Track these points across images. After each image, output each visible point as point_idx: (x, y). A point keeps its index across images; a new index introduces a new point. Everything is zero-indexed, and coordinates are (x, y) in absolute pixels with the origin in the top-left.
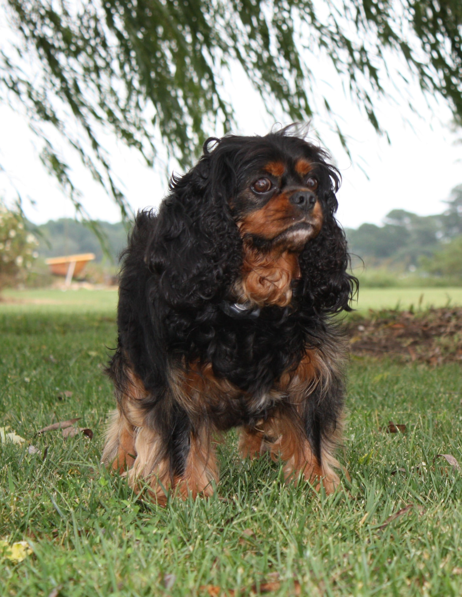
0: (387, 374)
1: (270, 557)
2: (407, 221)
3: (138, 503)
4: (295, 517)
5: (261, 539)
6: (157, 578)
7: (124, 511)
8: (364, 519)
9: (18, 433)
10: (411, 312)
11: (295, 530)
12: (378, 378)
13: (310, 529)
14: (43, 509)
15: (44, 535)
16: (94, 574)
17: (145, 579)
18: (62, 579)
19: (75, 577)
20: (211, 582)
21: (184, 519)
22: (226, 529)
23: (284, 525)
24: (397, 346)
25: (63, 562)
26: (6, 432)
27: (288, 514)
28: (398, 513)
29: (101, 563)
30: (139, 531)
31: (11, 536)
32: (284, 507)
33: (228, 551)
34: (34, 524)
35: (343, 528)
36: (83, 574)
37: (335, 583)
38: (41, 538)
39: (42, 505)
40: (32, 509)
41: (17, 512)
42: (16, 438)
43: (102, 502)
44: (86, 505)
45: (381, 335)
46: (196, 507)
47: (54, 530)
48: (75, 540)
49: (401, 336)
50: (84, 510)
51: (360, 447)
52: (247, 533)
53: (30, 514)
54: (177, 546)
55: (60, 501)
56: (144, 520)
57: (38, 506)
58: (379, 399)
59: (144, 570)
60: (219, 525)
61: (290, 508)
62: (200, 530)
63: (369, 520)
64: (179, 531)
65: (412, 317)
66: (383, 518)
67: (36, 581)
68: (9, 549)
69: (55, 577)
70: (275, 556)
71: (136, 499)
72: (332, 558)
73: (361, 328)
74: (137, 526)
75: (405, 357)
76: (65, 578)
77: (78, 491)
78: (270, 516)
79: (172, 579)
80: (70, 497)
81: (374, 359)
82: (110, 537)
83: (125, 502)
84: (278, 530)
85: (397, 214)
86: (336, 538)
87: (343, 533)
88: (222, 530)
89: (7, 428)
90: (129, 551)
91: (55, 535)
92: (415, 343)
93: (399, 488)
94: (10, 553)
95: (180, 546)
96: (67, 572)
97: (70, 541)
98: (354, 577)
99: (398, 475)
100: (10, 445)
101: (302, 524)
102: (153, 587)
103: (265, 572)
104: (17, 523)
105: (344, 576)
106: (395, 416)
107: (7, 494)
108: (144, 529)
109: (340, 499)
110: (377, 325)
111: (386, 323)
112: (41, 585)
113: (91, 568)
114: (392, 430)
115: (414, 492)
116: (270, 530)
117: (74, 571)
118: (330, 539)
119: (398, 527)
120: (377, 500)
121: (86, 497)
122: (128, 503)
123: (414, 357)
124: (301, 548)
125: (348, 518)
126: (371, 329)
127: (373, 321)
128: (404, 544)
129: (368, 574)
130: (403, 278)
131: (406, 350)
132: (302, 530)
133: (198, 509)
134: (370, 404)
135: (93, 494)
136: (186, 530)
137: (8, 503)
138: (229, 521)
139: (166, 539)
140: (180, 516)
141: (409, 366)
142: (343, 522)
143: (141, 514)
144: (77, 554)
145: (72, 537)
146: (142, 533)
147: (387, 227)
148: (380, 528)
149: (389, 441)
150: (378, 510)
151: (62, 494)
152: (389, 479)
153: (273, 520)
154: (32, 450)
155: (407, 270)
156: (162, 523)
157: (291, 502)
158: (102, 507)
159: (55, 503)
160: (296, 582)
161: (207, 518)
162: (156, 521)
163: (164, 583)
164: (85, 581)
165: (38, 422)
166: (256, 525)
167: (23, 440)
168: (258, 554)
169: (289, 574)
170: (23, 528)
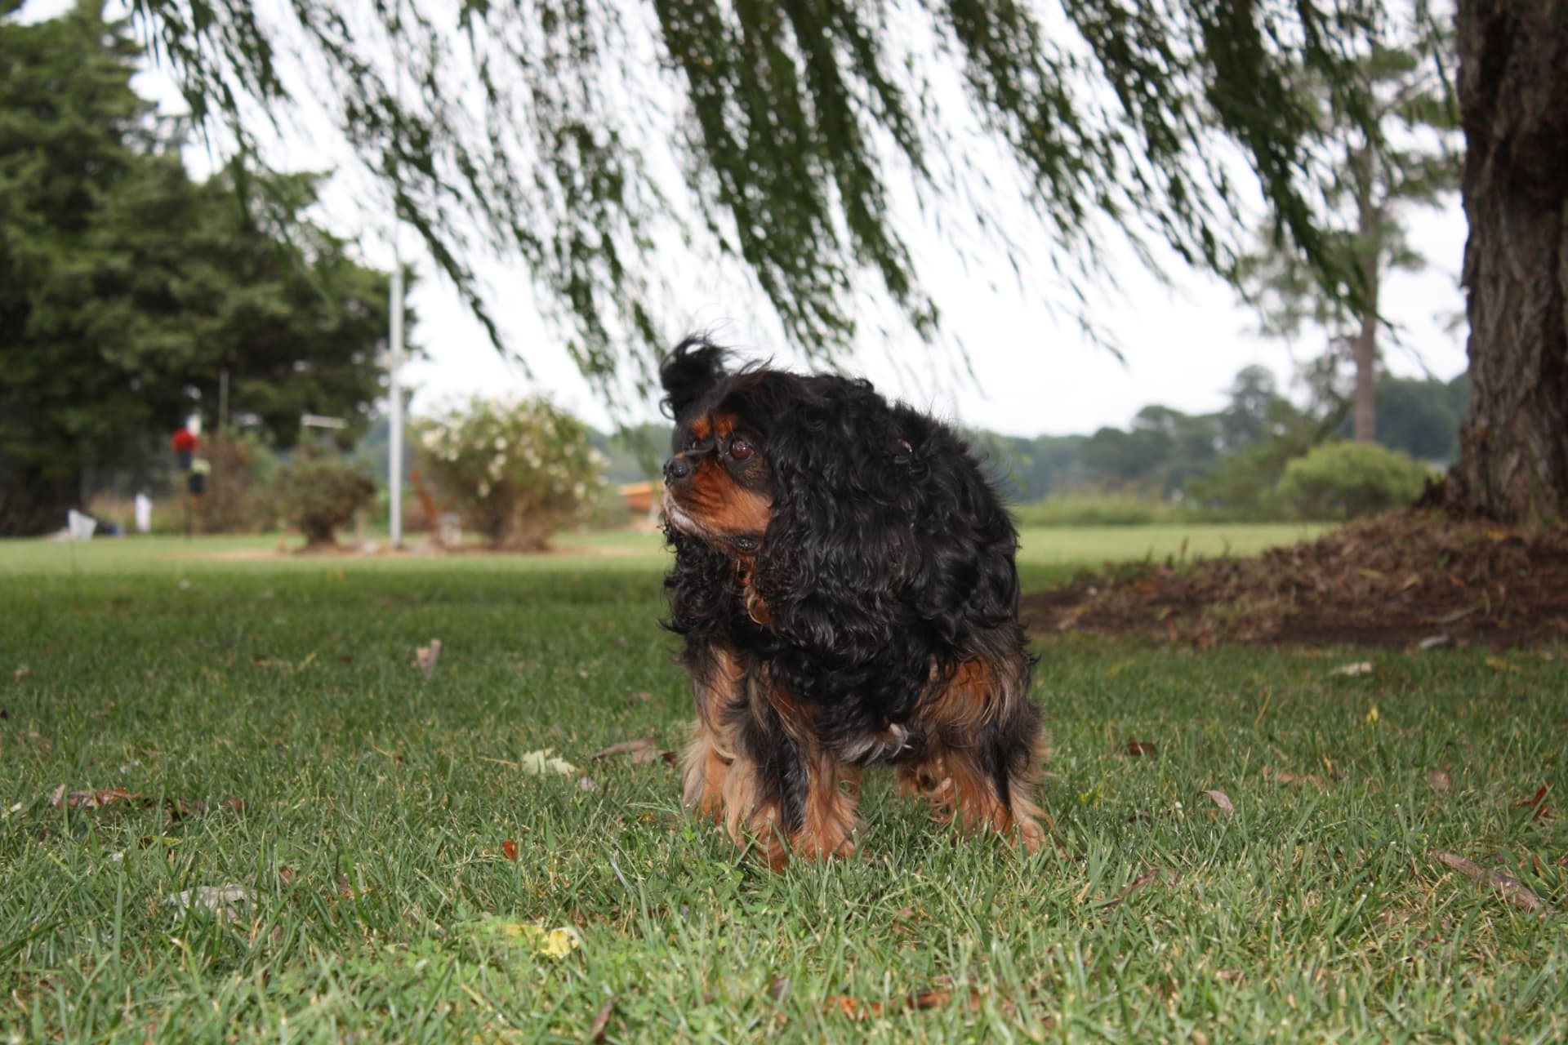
0: (1130, 662)
1: (937, 951)
2: (1168, 423)
3: (741, 866)
4: (978, 889)
5: (925, 923)
6: (763, 985)
7: (720, 878)
8: (1084, 891)
9: (566, 758)
10: (1169, 564)
11: (977, 909)
12: (1115, 669)
13: (1001, 907)
14: (597, 875)
15: (597, 917)
16: (669, 978)
17: (746, 985)
18: (620, 985)
19: (640, 984)
20: (846, 991)
21: (809, 892)
22: (871, 908)
23: (960, 903)
24: (1149, 619)
25: (622, 959)
26: (547, 758)
27: (967, 884)
28: (1136, 882)
29: (678, 960)
30: (740, 911)
31: (549, 918)
32: (962, 873)
33: (874, 943)
34: (585, 898)
35: (1053, 904)
36: (653, 979)
37: (1034, 993)
38: (594, 921)
39: (596, 870)
40: (580, 877)
41: (558, 881)
42: (562, 766)
43: (687, 865)
44: (663, 870)
45: (1122, 602)
46: (827, 872)
47: (615, 908)
48: (644, 924)
49: (1153, 603)
50: (659, 877)
51: (1083, 777)
52: (905, 915)
53: (578, 884)
54: (797, 935)
55: (623, 863)
56: (751, 892)
57: (589, 872)
58: (1117, 701)
59: (745, 973)
60: (861, 901)
61: (971, 875)
62: (833, 911)
63: (1092, 892)
64: (801, 913)
65: (1169, 574)
66: (1114, 890)
67: (582, 989)
68: (545, 939)
69: (611, 983)
70: (944, 949)
71: (738, 860)
72: (1032, 954)
73: (1092, 591)
74: (739, 904)
75: (1158, 635)
76: (626, 984)
77: (651, 848)
78: (940, 888)
79: (786, 987)
80: (639, 857)
81: (1112, 639)
82: (696, 921)
83: (721, 865)
84: (951, 910)
85: (1153, 413)
86: (1041, 921)
87: (1051, 913)
88: (866, 910)
89: (548, 752)
90: (723, 942)
91: (615, 916)
92: (1174, 614)
93: (1139, 843)
94: (547, 946)
95: (802, 934)
96: (629, 976)
97: (636, 925)
98: (1062, 984)
99: (1138, 822)
100: (553, 776)
101: (988, 901)
102: (756, 997)
103: (930, 975)
104: (559, 897)
105: (1048, 983)
106: (1140, 727)
107: (544, 853)
108: (748, 908)
109: (1048, 861)
110: (1117, 587)
111: (1130, 582)
112: (589, 995)
113: (665, 969)
114: (1135, 753)
115: (1162, 849)
116: (939, 910)
117: (640, 972)
118: (1030, 924)
119: (1137, 903)
120: (1105, 861)
121: (662, 857)
122: (725, 867)
123: (1174, 636)
124: (986, 938)
125: (1059, 890)
126: (1107, 592)
127: (1111, 581)
128: (1143, 933)
129: (1083, 978)
130: (1161, 510)
131: (1163, 625)
132: (989, 909)
133: (831, 876)
134: (1102, 710)
135: (674, 853)
136: (811, 909)
137: (544, 868)
138: (876, 896)
139: (780, 923)
140: (803, 886)
141: (1165, 650)
142: (1053, 897)
143: (746, 884)
144: (647, 946)
145: (639, 921)
146: (744, 914)
147: (1138, 433)
148: (1108, 905)
149: (1129, 768)
150: (1106, 877)
151: (627, 854)
152: (1125, 829)
153: (944, 894)
154: (585, 784)
155: (1166, 496)
156: (778, 896)
157: (972, 865)
158: (687, 874)
159: (614, 865)
160: (974, 992)
161: (845, 892)
162: (768, 894)
163: (773, 993)
164: (655, 990)
165: (596, 740)
166: (919, 900)
167: (572, 768)
168: (921, 947)
169: (964, 981)
170: (567, 906)
